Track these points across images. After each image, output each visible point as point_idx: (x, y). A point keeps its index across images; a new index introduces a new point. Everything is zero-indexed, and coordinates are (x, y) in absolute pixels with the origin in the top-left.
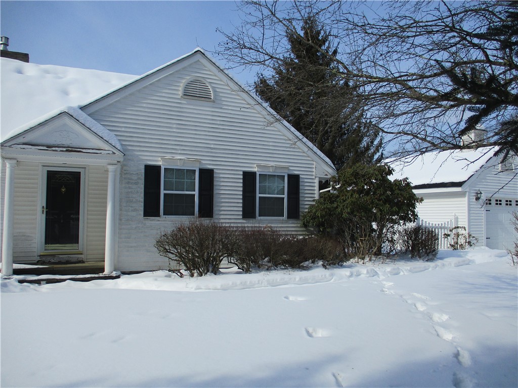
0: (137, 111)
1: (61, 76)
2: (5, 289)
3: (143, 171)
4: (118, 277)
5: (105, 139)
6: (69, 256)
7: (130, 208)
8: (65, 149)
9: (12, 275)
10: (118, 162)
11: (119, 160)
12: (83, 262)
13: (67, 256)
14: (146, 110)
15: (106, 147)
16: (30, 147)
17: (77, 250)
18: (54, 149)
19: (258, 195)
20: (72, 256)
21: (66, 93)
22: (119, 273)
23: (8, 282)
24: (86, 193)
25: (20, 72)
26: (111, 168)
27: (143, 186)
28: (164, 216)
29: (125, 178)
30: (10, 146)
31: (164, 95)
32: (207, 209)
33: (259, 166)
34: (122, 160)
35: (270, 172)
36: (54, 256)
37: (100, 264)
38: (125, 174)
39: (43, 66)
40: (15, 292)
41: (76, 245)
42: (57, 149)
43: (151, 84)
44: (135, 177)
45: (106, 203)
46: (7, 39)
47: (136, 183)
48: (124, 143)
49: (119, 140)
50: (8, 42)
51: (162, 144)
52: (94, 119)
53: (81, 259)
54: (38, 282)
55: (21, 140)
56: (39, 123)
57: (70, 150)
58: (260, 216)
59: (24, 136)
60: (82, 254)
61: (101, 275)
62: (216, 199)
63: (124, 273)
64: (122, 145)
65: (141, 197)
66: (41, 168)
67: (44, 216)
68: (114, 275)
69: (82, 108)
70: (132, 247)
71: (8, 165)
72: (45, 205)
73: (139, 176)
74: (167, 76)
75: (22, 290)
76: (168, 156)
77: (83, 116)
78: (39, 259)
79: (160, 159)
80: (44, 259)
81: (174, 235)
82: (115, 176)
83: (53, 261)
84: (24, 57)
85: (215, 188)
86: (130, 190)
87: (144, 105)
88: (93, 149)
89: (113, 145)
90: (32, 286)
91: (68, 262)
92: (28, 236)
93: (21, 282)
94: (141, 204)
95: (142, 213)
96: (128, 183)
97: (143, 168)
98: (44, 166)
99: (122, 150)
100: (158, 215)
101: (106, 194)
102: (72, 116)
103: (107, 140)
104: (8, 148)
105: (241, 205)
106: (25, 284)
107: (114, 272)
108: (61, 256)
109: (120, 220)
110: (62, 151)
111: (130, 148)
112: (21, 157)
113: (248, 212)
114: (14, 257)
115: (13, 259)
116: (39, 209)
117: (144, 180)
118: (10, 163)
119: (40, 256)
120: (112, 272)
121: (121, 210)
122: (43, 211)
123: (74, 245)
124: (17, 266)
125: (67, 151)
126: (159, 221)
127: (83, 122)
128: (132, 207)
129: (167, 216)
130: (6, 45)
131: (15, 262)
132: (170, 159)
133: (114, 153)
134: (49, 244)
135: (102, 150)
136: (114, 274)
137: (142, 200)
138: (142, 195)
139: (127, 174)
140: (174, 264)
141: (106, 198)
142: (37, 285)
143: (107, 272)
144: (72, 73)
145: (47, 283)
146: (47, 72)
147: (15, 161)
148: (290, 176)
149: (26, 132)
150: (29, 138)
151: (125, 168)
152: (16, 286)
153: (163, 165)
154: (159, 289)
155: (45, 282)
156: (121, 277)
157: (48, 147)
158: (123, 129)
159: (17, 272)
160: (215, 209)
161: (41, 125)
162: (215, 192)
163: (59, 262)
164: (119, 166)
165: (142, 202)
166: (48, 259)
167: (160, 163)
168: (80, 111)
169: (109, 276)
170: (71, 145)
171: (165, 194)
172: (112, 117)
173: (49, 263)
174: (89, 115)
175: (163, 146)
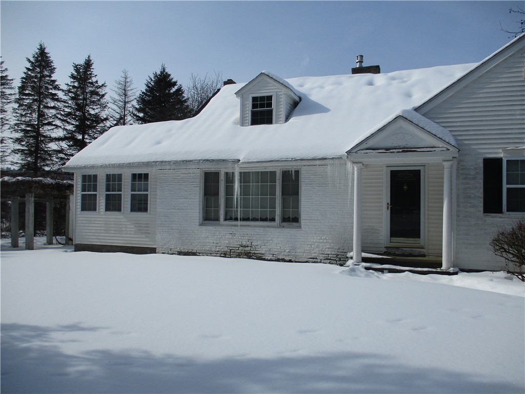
0: (472, 103)
1: (405, 79)
2: (353, 273)
3: (482, 165)
4: (456, 273)
5: (438, 136)
6: (412, 249)
7: (469, 204)
8: (401, 150)
9: (361, 262)
10: (453, 158)
11: (455, 156)
12: (424, 256)
13: (410, 249)
14: (483, 100)
15: (440, 144)
16: (372, 151)
17: (418, 245)
18: (391, 151)
20: (414, 249)
21: (409, 95)
22: (457, 270)
23: (357, 268)
24: (426, 190)
25: (371, 83)
26: (446, 164)
27: (482, 181)
28: (508, 213)
29: (462, 174)
30: (356, 152)
31: (503, 80)
34: (456, 155)
36: (398, 248)
37: (438, 259)
38: (462, 169)
39: (391, 74)
40: (360, 277)
41: (418, 239)
42: (394, 150)
43: (487, 72)
44: (472, 172)
45: (443, 199)
46: (362, 56)
47: (474, 179)
48: (460, 138)
49: (454, 136)
50: (362, 59)
51: (503, 134)
52: (428, 118)
53: (423, 253)
55: (364, 146)
56: (377, 129)
57: (406, 150)
59: (366, 142)
60: (423, 248)
61: (439, 270)
63: (463, 270)
64: (456, 140)
65: (480, 193)
66: (385, 168)
67: (389, 212)
68: (452, 272)
69: (417, 109)
70: (470, 244)
71: (355, 169)
72: (389, 201)
73: (477, 171)
74: (506, 59)
75: (367, 276)
76: (510, 147)
77: (418, 118)
79: (501, 150)
80: (390, 250)
81: (513, 233)
82: (451, 173)
83: (397, 253)
84: (376, 70)
86: (467, 186)
87: (481, 95)
88: (427, 148)
89: (447, 141)
90: (376, 273)
91: (411, 255)
92: (377, 230)
93: (367, 269)
94: (480, 199)
95: (482, 209)
96: (465, 178)
97: (482, 161)
98: (387, 167)
99: (457, 146)
100: (500, 212)
101: (443, 191)
102: (406, 119)
103: (441, 137)
104: (354, 153)
106: (371, 271)
107: (452, 269)
108: (404, 249)
109: (458, 216)
110: (399, 152)
111: (466, 142)
112: (366, 160)
114: (362, 247)
115: (362, 249)
116: (385, 206)
117: (482, 175)
118: (357, 167)
119: (386, 247)
120: (450, 268)
121: (458, 206)
122: (388, 207)
123: (416, 239)
124: (364, 255)
125: (403, 151)
126: (501, 217)
127: (416, 123)
128: (470, 203)
129: (511, 213)
130: (361, 62)
131: (363, 251)
132: (512, 149)
133: (449, 150)
134: (393, 237)
135: (436, 147)
136: (451, 270)
137: (482, 195)
138: (482, 190)
139: (463, 169)
140: (511, 266)
141: (443, 194)
142: (380, 273)
143: (444, 267)
144: (416, 75)
145: (389, 272)
146: (393, 79)
147: (360, 165)
149: (368, 138)
150: (370, 144)
151: (461, 163)
152: (362, 272)
153: (504, 157)
154: (493, 290)
155: (387, 271)
156: (459, 274)
157: (387, 149)
158: (458, 124)
159: (365, 260)
161: (380, 130)
163: (403, 254)
164: (455, 162)
165: (481, 198)
166: (393, 251)
167: (502, 155)
168: (414, 112)
169: (446, 272)
170: (407, 146)
171: (508, 189)
172: (447, 113)
173: (395, 255)
174: (423, 115)
175: (504, 136)
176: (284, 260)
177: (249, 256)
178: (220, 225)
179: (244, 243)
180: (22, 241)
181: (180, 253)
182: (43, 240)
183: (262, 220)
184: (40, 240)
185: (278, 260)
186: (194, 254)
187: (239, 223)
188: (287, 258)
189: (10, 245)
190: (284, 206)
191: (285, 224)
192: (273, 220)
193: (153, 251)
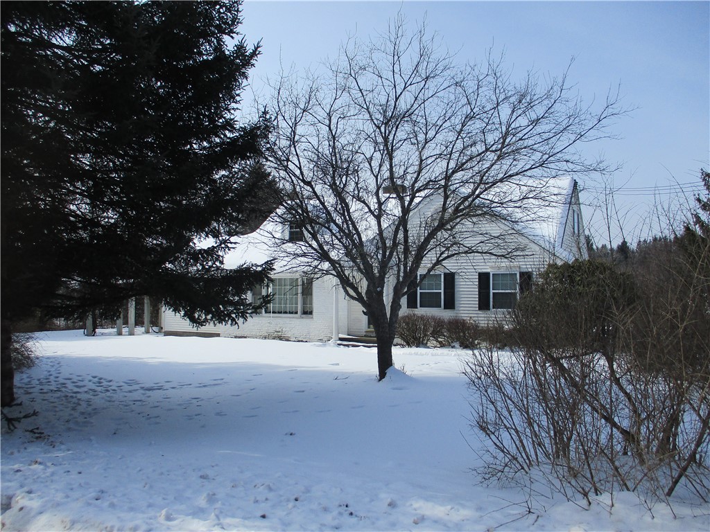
9: (337, 341)
19: (492, 291)
28: (420, 308)
32: (450, 304)
33: (492, 267)
35: (502, 271)
36: (373, 332)
54: (348, 346)
58: (493, 308)
62: (457, 295)
78: (365, 334)
80: (368, 334)
83: (372, 336)
85: (456, 287)
90: (343, 347)
92: (360, 319)
95: (406, 306)
100: (417, 308)
105: (477, 299)
113: (483, 305)
115: (338, 331)
119: (365, 332)
124: (341, 336)
126: (417, 311)
129: (422, 308)
148: (522, 274)
159: (341, 339)
160: (456, 302)
162: (456, 290)
166: (370, 334)
171: (420, 293)
173: (367, 337)
176: (302, 341)
177: (280, 338)
178: (262, 316)
179: (278, 330)
180: (125, 330)
181: (236, 337)
182: (143, 329)
183: (290, 313)
184: (140, 329)
185: (299, 341)
186: (245, 337)
187: (272, 315)
188: (304, 340)
189: (116, 333)
190: (304, 303)
191: (304, 316)
192: (296, 313)
193: (218, 335)
